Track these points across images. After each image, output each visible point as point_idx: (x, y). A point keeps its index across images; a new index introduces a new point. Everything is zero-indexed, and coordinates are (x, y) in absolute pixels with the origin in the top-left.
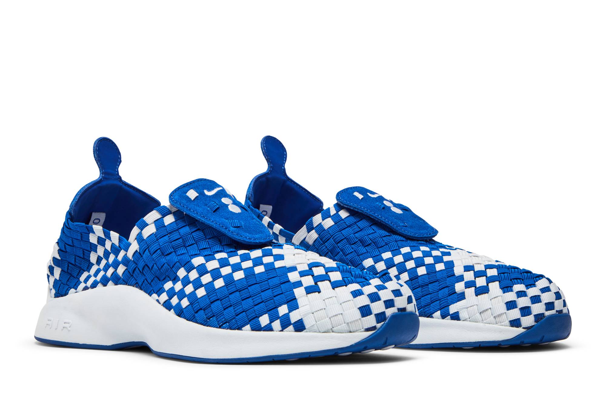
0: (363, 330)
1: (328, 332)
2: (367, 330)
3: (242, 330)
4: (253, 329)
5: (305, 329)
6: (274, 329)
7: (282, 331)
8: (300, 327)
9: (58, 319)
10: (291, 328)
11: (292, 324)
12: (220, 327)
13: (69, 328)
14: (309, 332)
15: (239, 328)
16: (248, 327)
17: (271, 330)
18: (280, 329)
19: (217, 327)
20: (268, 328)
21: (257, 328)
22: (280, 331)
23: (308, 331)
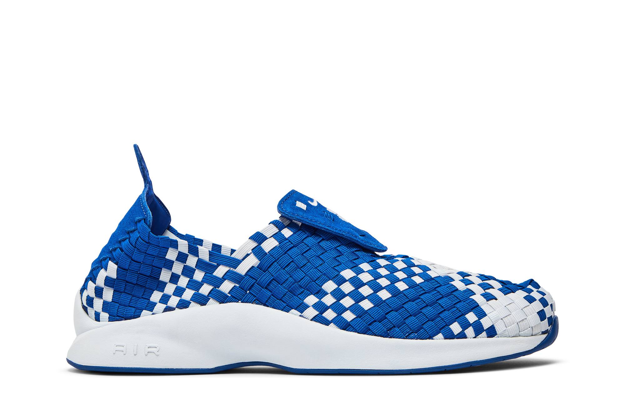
0: (541, 333)
1: (516, 337)
2: (543, 333)
3: (433, 339)
4: (446, 338)
5: (496, 334)
6: (468, 336)
7: (475, 337)
8: (492, 332)
9: (136, 344)
10: (484, 334)
11: (485, 330)
12: (407, 338)
13: (158, 353)
14: (501, 337)
15: (431, 338)
16: (440, 335)
17: (465, 337)
18: (474, 336)
19: (404, 338)
20: (462, 336)
21: (450, 336)
22: (474, 338)
23: (499, 336)
